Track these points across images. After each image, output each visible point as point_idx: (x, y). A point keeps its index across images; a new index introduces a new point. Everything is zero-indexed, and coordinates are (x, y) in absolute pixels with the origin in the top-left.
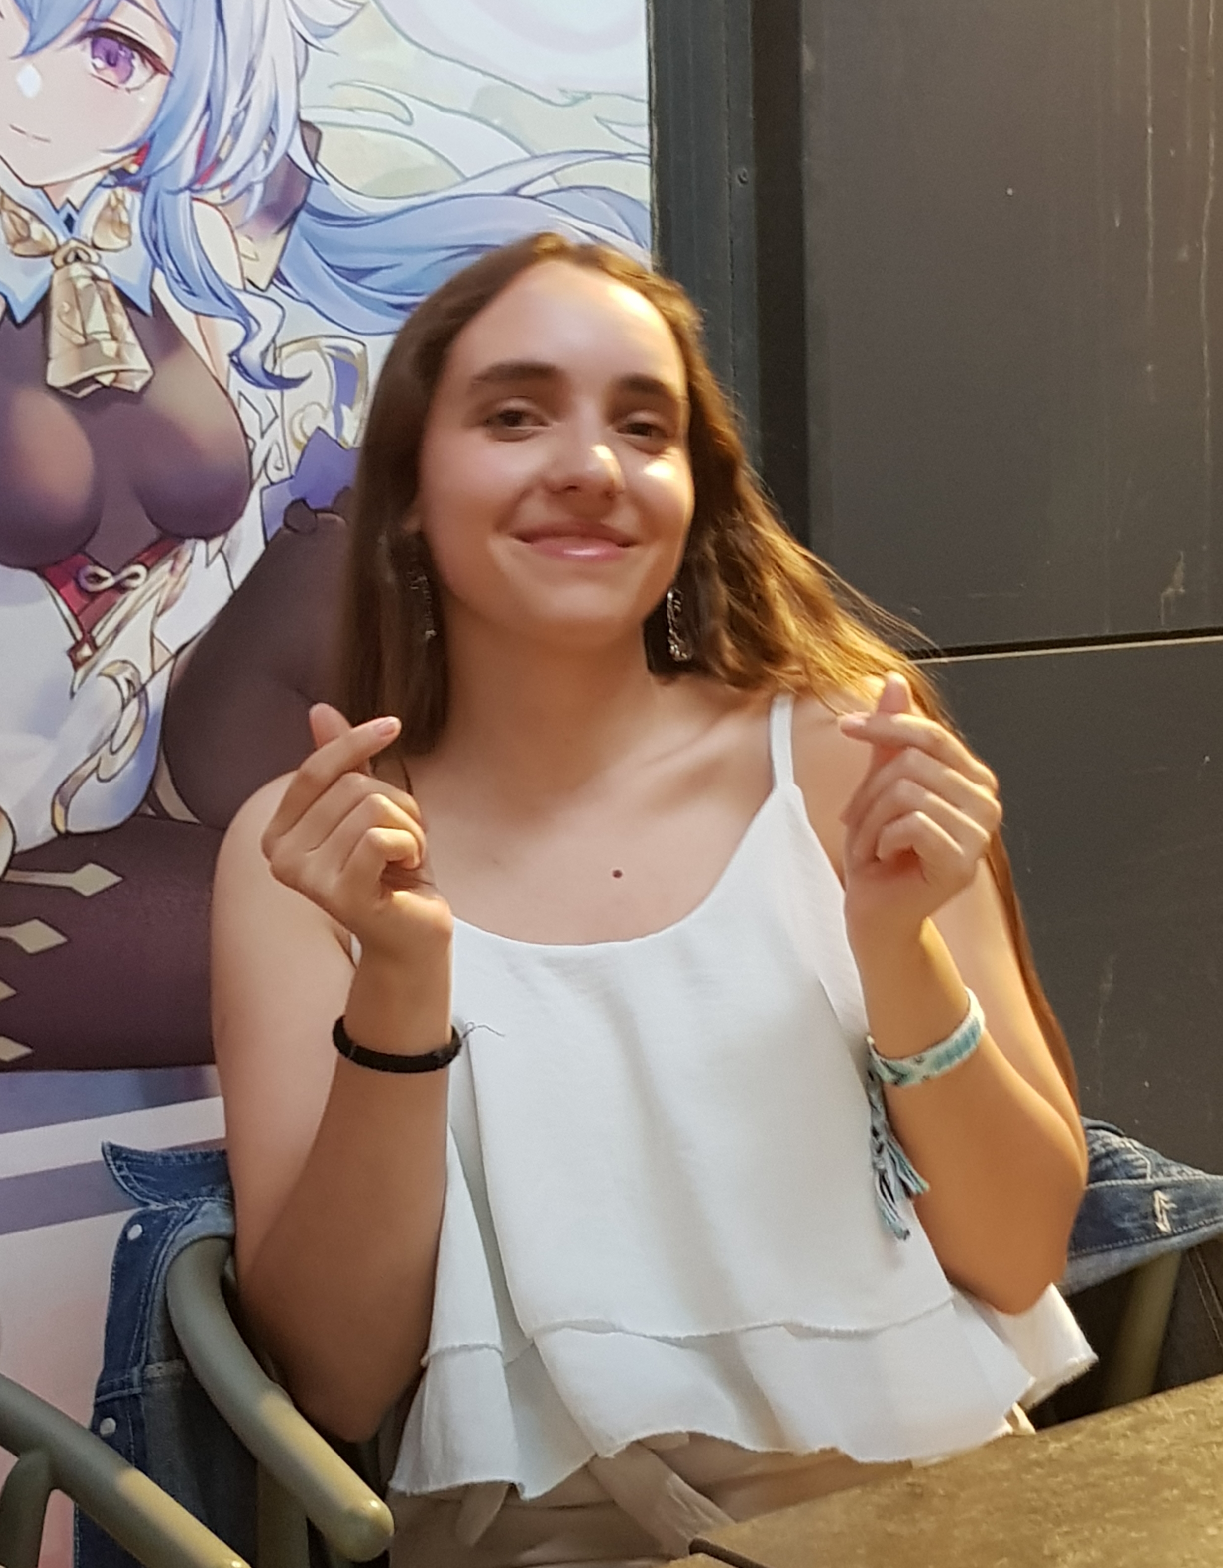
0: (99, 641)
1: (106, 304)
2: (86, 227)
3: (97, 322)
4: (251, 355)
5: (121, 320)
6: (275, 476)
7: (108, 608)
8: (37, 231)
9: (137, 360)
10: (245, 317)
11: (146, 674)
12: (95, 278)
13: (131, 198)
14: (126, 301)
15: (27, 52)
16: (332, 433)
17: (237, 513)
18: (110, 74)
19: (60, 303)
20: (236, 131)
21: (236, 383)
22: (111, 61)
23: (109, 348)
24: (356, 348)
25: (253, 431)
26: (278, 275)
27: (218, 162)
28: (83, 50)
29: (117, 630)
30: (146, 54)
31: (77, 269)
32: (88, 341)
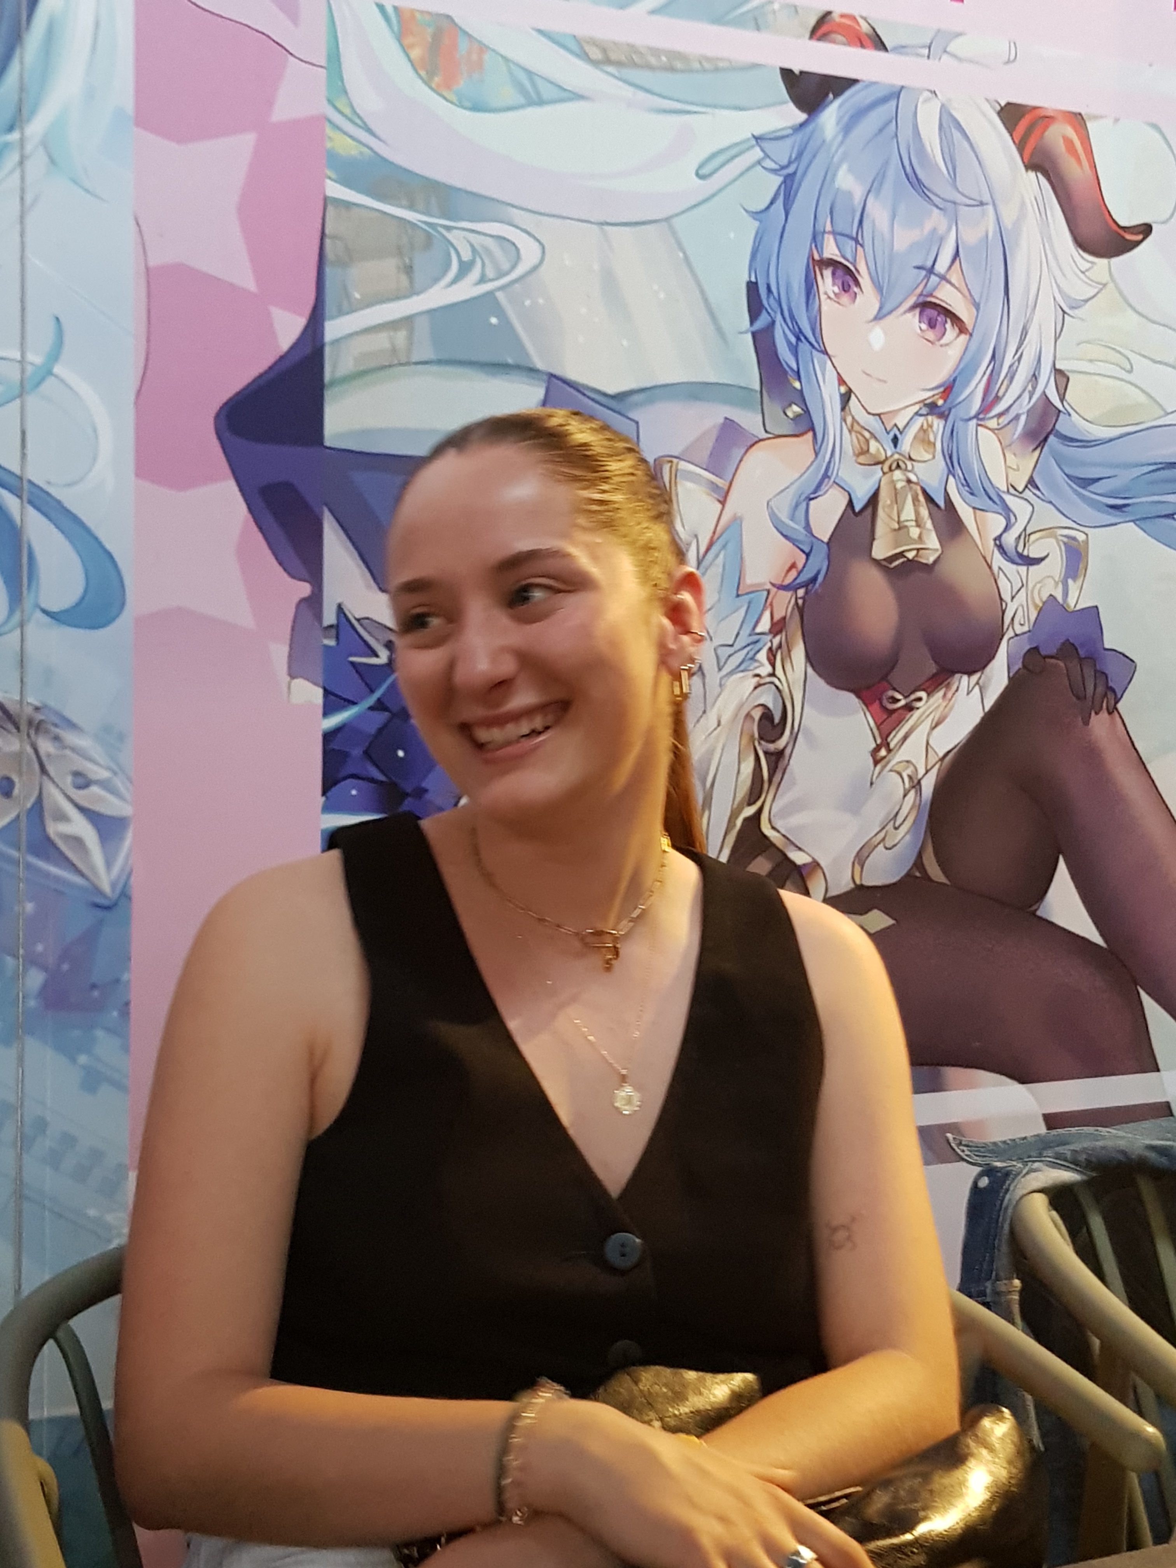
0: (892, 745)
1: (915, 500)
2: (906, 444)
3: (908, 513)
4: (1009, 539)
5: (924, 512)
6: (1019, 630)
7: (899, 722)
8: (874, 446)
9: (933, 542)
10: (1007, 512)
11: (921, 771)
12: (909, 481)
13: (938, 424)
14: (929, 499)
15: (878, 318)
16: (1060, 599)
17: (992, 657)
18: (931, 335)
19: (885, 498)
20: (1011, 377)
21: (998, 560)
22: (932, 325)
23: (915, 532)
24: (1081, 537)
25: (1006, 597)
26: (1031, 482)
27: (997, 399)
28: (913, 318)
29: (905, 738)
30: (956, 320)
31: (898, 474)
32: (902, 527)
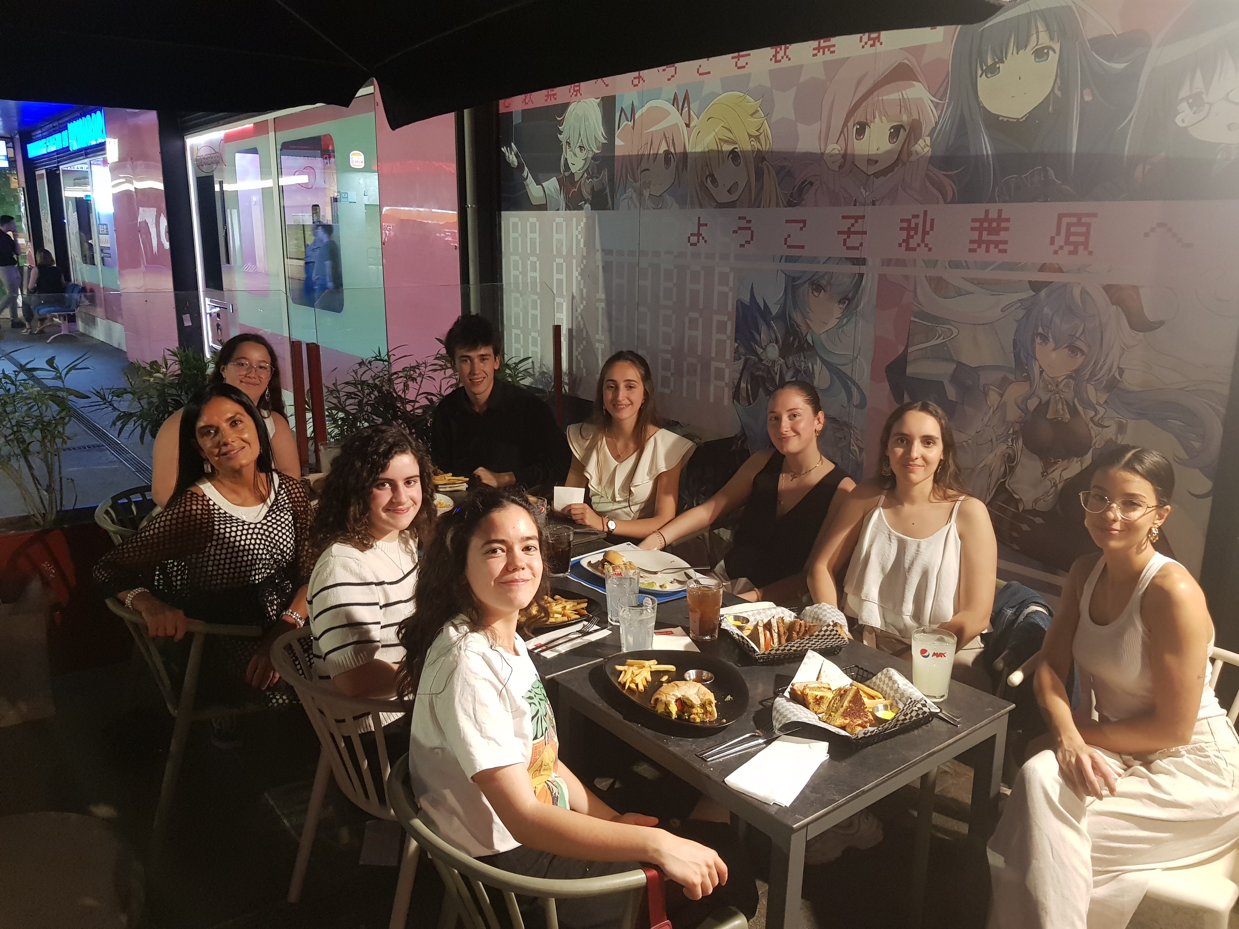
0: (1049, 472)
1: (1062, 404)
2: (1061, 386)
3: (1060, 406)
4: (1096, 419)
5: (1065, 407)
6: (1097, 447)
7: (1053, 466)
8: (1050, 386)
9: (1068, 416)
10: (1096, 411)
11: (1058, 482)
12: (1061, 397)
13: (1072, 382)
14: (1068, 404)
15: (1054, 350)
16: (1114, 439)
17: (1086, 453)
18: (1072, 355)
19: (1052, 401)
20: (1101, 368)
21: (1091, 424)
22: (1073, 352)
23: (1061, 412)
24: (1124, 421)
25: (1093, 435)
26: (1106, 402)
27: (1095, 376)
28: (1066, 350)
29: (1053, 471)
30: (1081, 350)
31: (1057, 395)
32: (1057, 411)
